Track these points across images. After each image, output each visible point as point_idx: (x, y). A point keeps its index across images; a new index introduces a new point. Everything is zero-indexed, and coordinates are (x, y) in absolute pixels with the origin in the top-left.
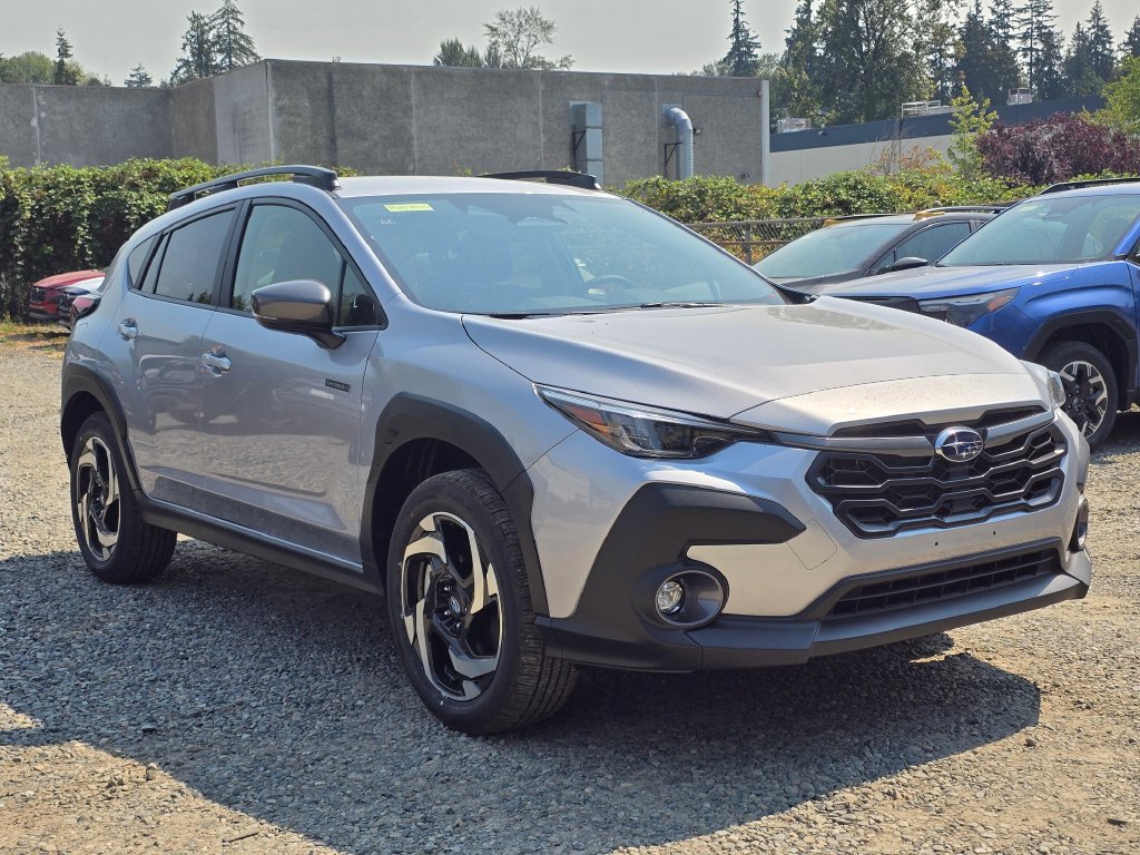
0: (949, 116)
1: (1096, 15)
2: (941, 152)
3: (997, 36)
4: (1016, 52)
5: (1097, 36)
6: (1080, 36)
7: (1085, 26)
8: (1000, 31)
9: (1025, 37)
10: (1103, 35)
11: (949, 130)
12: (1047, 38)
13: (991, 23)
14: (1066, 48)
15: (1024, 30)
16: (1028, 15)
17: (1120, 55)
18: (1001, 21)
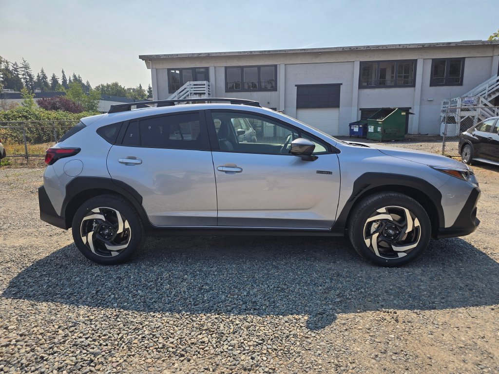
0: (20, 94)
1: (42, 71)
2: (20, 104)
3: (15, 73)
4: (21, 78)
5: (43, 77)
6: (38, 76)
7: (40, 74)
8: (16, 73)
9: (23, 75)
10: (45, 77)
11: (21, 98)
12: (30, 75)
13: (13, 70)
14: (35, 79)
15: (23, 73)
16: (23, 69)
17: (50, 82)
18: (16, 70)
